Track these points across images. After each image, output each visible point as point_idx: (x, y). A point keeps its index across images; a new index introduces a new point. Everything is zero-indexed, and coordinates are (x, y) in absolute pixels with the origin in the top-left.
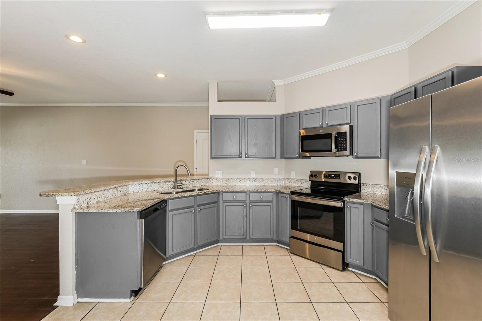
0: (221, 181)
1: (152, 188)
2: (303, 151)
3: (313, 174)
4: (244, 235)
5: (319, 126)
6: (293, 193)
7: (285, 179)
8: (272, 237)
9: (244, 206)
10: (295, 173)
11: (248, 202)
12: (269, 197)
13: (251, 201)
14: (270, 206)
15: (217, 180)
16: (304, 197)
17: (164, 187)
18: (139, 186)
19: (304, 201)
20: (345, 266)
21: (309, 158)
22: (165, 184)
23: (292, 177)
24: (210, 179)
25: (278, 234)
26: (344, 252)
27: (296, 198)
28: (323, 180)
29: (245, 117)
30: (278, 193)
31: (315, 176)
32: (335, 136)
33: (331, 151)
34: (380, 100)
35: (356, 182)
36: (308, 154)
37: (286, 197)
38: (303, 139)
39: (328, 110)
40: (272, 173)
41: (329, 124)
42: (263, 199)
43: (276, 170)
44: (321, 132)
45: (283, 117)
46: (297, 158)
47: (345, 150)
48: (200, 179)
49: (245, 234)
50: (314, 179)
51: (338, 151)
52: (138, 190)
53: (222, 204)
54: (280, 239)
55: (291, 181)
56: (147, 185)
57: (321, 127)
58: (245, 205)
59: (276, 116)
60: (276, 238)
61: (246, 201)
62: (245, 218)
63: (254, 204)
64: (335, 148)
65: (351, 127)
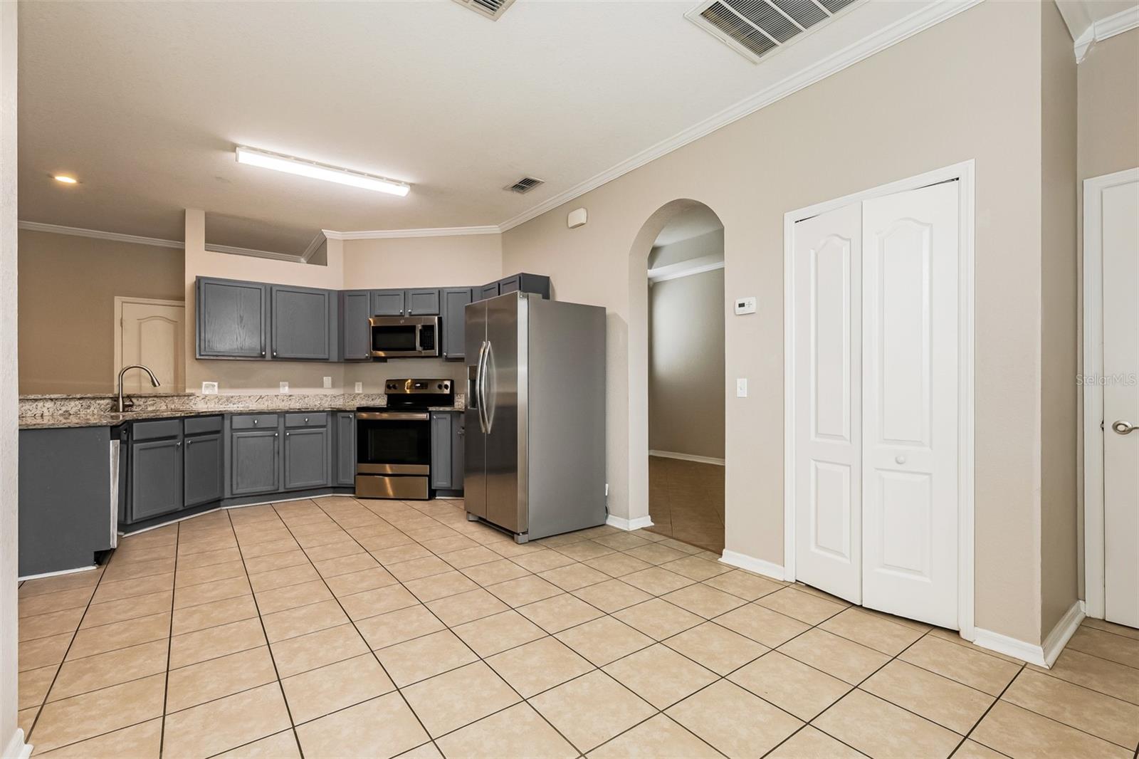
0: (216, 400)
1: (64, 409)
2: (376, 348)
3: (391, 384)
4: (273, 485)
5: (399, 314)
6: (361, 409)
7: (343, 395)
8: (325, 483)
9: (274, 435)
10: (363, 385)
11: (281, 428)
12: (322, 419)
13: (287, 428)
14: (321, 435)
15: (207, 398)
16: (377, 413)
17: (92, 408)
18: (36, 403)
19: (379, 418)
20: (432, 494)
21: (384, 360)
22: (92, 402)
23: (357, 392)
24: (191, 398)
25: (335, 474)
26: (430, 477)
27: (364, 415)
28: (408, 392)
29: (271, 289)
30: (335, 413)
31: (394, 387)
32: (420, 330)
33: (414, 349)
34: (472, 290)
35: (447, 391)
36: (382, 354)
37: (349, 417)
38: (377, 331)
39: (411, 292)
40: (321, 385)
41: (413, 313)
42: (310, 424)
43: (327, 380)
44: (402, 322)
45: (341, 294)
46: (366, 360)
47: (432, 348)
48: (169, 396)
49: (276, 483)
50: (393, 391)
51: (424, 349)
52: (34, 411)
53: (230, 435)
54: (339, 482)
55: (354, 397)
56: (53, 403)
57: (401, 315)
58: (276, 435)
59: (329, 292)
60: (332, 483)
61: (277, 428)
62: (276, 455)
63: (292, 432)
64: (421, 345)
65: (440, 320)
